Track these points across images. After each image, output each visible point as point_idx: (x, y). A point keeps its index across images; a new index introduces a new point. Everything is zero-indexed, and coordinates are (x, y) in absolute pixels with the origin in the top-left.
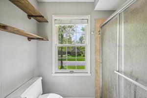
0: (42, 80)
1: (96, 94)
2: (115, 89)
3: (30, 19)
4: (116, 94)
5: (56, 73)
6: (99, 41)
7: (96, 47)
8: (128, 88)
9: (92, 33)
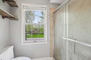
0: (13, 48)
1: (50, 54)
2: (62, 49)
3: (4, 2)
4: (63, 51)
5: (24, 43)
6: (52, 22)
7: (50, 25)
8: (70, 46)
9: (48, 17)
